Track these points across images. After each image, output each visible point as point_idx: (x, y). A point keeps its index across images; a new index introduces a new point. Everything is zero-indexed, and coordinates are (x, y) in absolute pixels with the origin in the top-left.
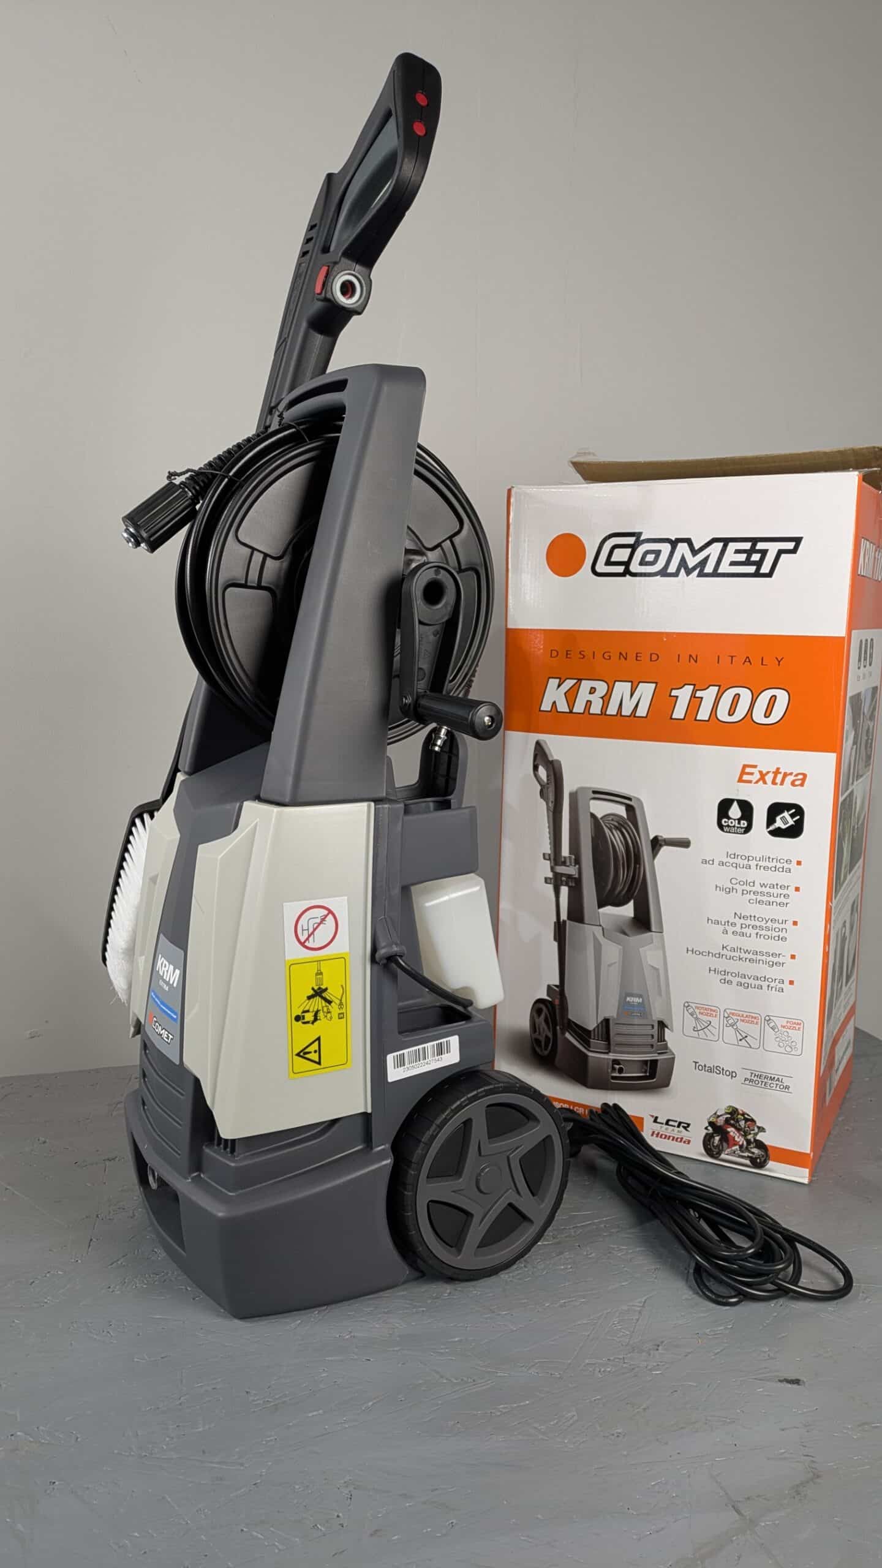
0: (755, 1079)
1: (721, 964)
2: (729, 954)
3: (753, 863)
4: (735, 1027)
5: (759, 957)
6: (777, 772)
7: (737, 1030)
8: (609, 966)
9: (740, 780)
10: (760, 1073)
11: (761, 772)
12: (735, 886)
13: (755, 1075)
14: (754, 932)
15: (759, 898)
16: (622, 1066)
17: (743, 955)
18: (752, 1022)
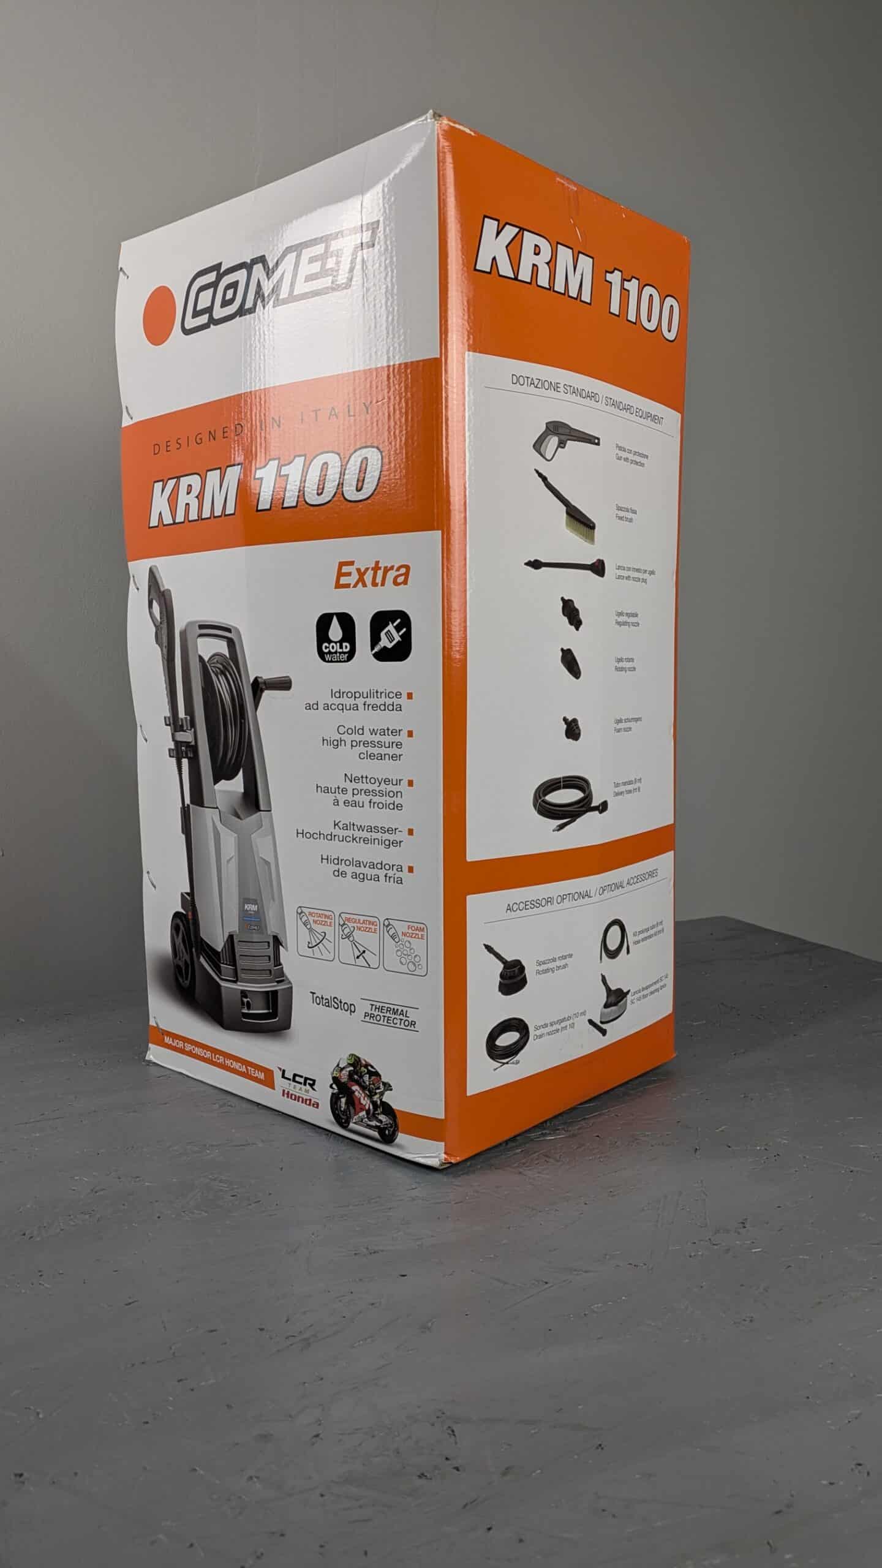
0: (376, 1014)
1: (336, 849)
2: (342, 833)
3: (360, 701)
4: (351, 939)
5: (374, 835)
6: (376, 568)
7: (354, 943)
8: (228, 861)
9: (338, 586)
10: (381, 1005)
11: (358, 570)
12: (343, 737)
13: (376, 1008)
14: (366, 799)
15: (370, 750)
16: (249, 999)
17: (357, 834)
18: (369, 930)
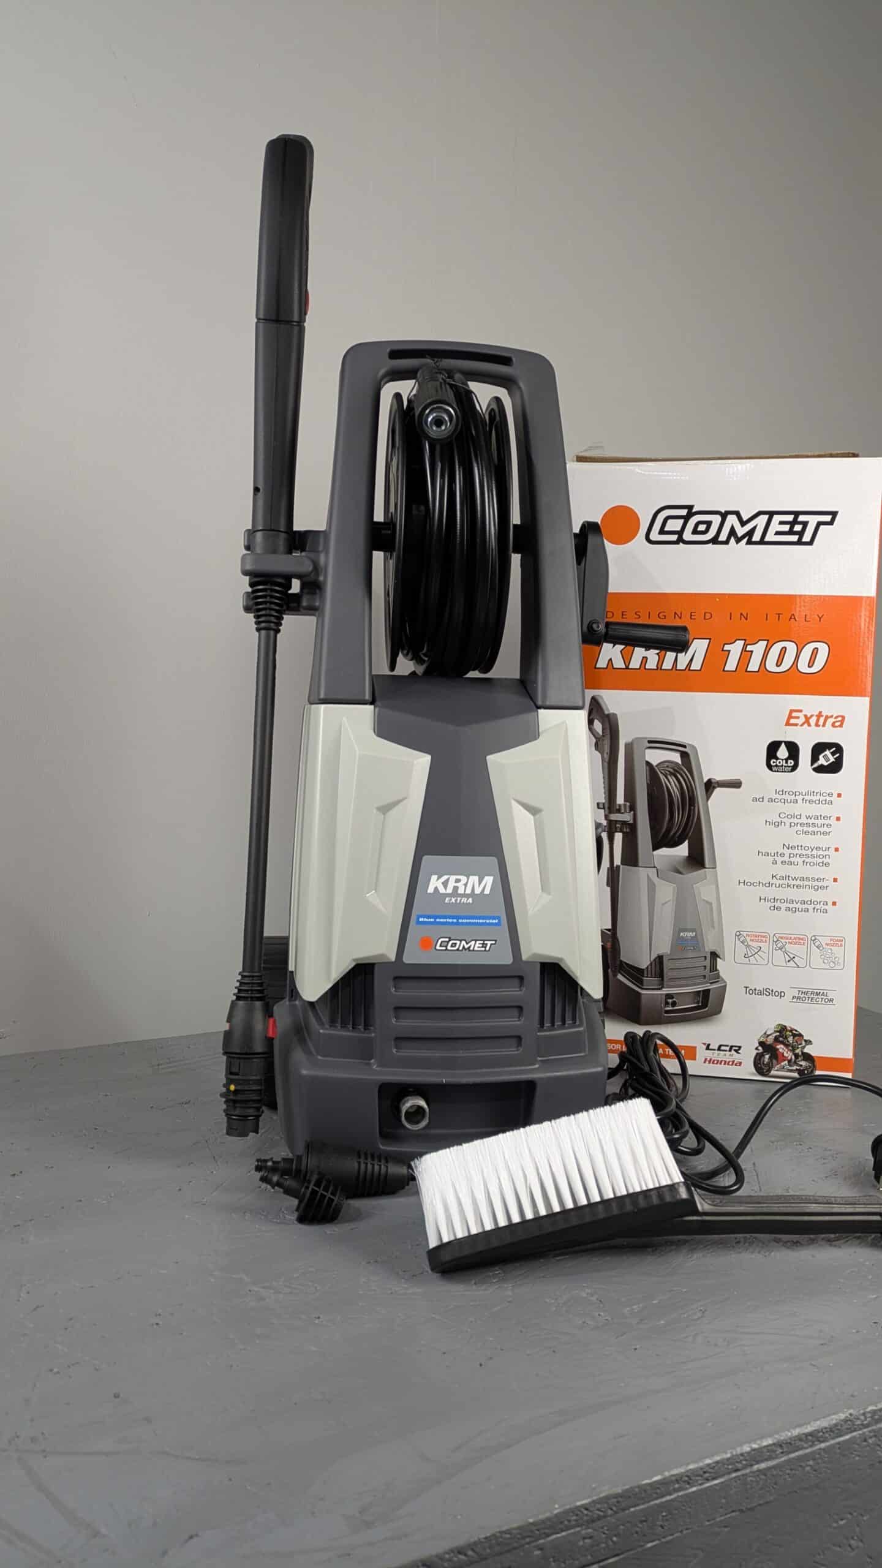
0: (802, 996)
1: (771, 892)
2: (778, 882)
3: (799, 798)
4: (783, 950)
5: (806, 883)
6: (820, 715)
7: (786, 952)
8: (663, 904)
9: (788, 724)
10: (807, 990)
11: (805, 716)
12: (783, 820)
13: (802, 993)
14: (800, 860)
15: (805, 829)
16: (674, 999)
17: (792, 882)
18: (800, 944)
